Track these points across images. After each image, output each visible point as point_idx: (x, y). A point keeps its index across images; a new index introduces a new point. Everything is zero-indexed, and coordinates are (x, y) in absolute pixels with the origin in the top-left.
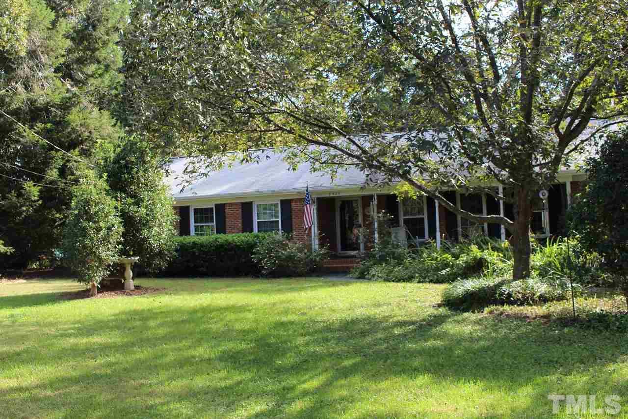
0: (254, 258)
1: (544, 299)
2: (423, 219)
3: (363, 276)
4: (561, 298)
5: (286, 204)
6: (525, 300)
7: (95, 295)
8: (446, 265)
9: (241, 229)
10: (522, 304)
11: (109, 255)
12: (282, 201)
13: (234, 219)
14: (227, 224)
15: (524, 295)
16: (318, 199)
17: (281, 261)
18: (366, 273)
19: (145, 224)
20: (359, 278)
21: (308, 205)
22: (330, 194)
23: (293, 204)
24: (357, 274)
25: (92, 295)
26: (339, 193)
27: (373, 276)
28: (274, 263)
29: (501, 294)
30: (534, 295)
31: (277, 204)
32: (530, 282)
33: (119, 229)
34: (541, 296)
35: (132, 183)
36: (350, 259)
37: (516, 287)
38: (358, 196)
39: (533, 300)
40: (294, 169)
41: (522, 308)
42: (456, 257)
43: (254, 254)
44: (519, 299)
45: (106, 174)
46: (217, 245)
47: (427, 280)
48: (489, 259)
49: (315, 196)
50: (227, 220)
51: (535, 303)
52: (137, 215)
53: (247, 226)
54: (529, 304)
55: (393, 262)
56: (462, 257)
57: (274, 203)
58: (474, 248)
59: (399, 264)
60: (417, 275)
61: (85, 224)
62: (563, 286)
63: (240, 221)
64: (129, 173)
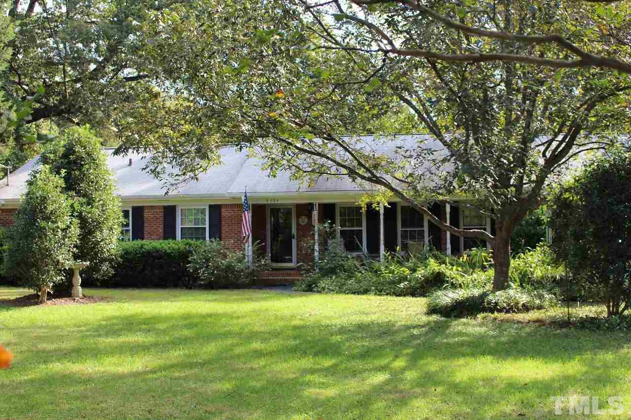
0: (190, 267)
1: (526, 308)
2: (361, 231)
3: (310, 288)
4: (540, 308)
5: (215, 210)
6: (510, 309)
7: (44, 302)
8: (404, 279)
9: (162, 235)
10: (507, 312)
11: (65, 258)
12: (211, 207)
13: (153, 224)
14: (146, 229)
15: (509, 305)
16: (253, 205)
17: (219, 271)
18: (313, 286)
19: (98, 225)
20: (307, 291)
21: (246, 212)
22: (267, 200)
23: (223, 210)
24: (303, 286)
25: (41, 303)
26: (277, 201)
27: (324, 289)
28: (213, 273)
29: (489, 303)
30: (518, 303)
31: (205, 209)
32: (511, 292)
33: (75, 231)
34: (524, 305)
35: (82, 180)
36: (281, 272)
37: (500, 297)
38: (293, 205)
39: (518, 309)
40: (275, 176)
41: (509, 315)
42: (414, 270)
43: (189, 262)
44: (505, 308)
45: (64, 171)
46: (144, 252)
47: (383, 292)
48: (448, 273)
49: (250, 203)
50: (146, 225)
51: (519, 311)
52: (89, 215)
53: (169, 232)
54: (514, 312)
55: (343, 275)
56: (419, 271)
57: (202, 208)
58: (432, 261)
59: (350, 277)
60: (373, 288)
61: (43, 224)
62: (541, 297)
63: (162, 226)
64: (80, 170)
